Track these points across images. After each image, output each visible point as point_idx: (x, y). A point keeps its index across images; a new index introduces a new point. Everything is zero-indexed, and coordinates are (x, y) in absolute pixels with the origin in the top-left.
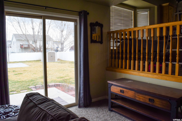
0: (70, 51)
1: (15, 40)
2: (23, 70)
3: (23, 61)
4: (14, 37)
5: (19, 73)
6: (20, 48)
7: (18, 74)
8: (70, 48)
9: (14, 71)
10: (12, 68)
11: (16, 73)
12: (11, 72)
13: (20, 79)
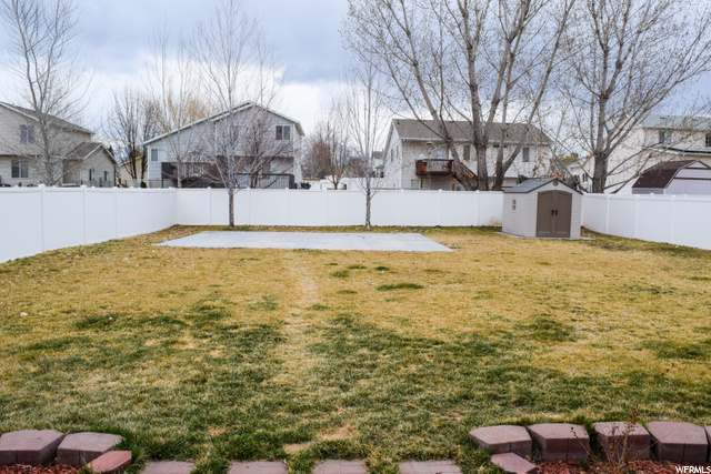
0: (634, 192)
1: (399, 143)
2: (424, 266)
3: (426, 228)
4: (395, 131)
5: (406, 280)
6: (415, 177)
7: (401, 286)
8: (635, 180)
9: (380, 269)
10: (376, 252)
11: (391, 279)
12: (370, 272)
13: (404, 322)
